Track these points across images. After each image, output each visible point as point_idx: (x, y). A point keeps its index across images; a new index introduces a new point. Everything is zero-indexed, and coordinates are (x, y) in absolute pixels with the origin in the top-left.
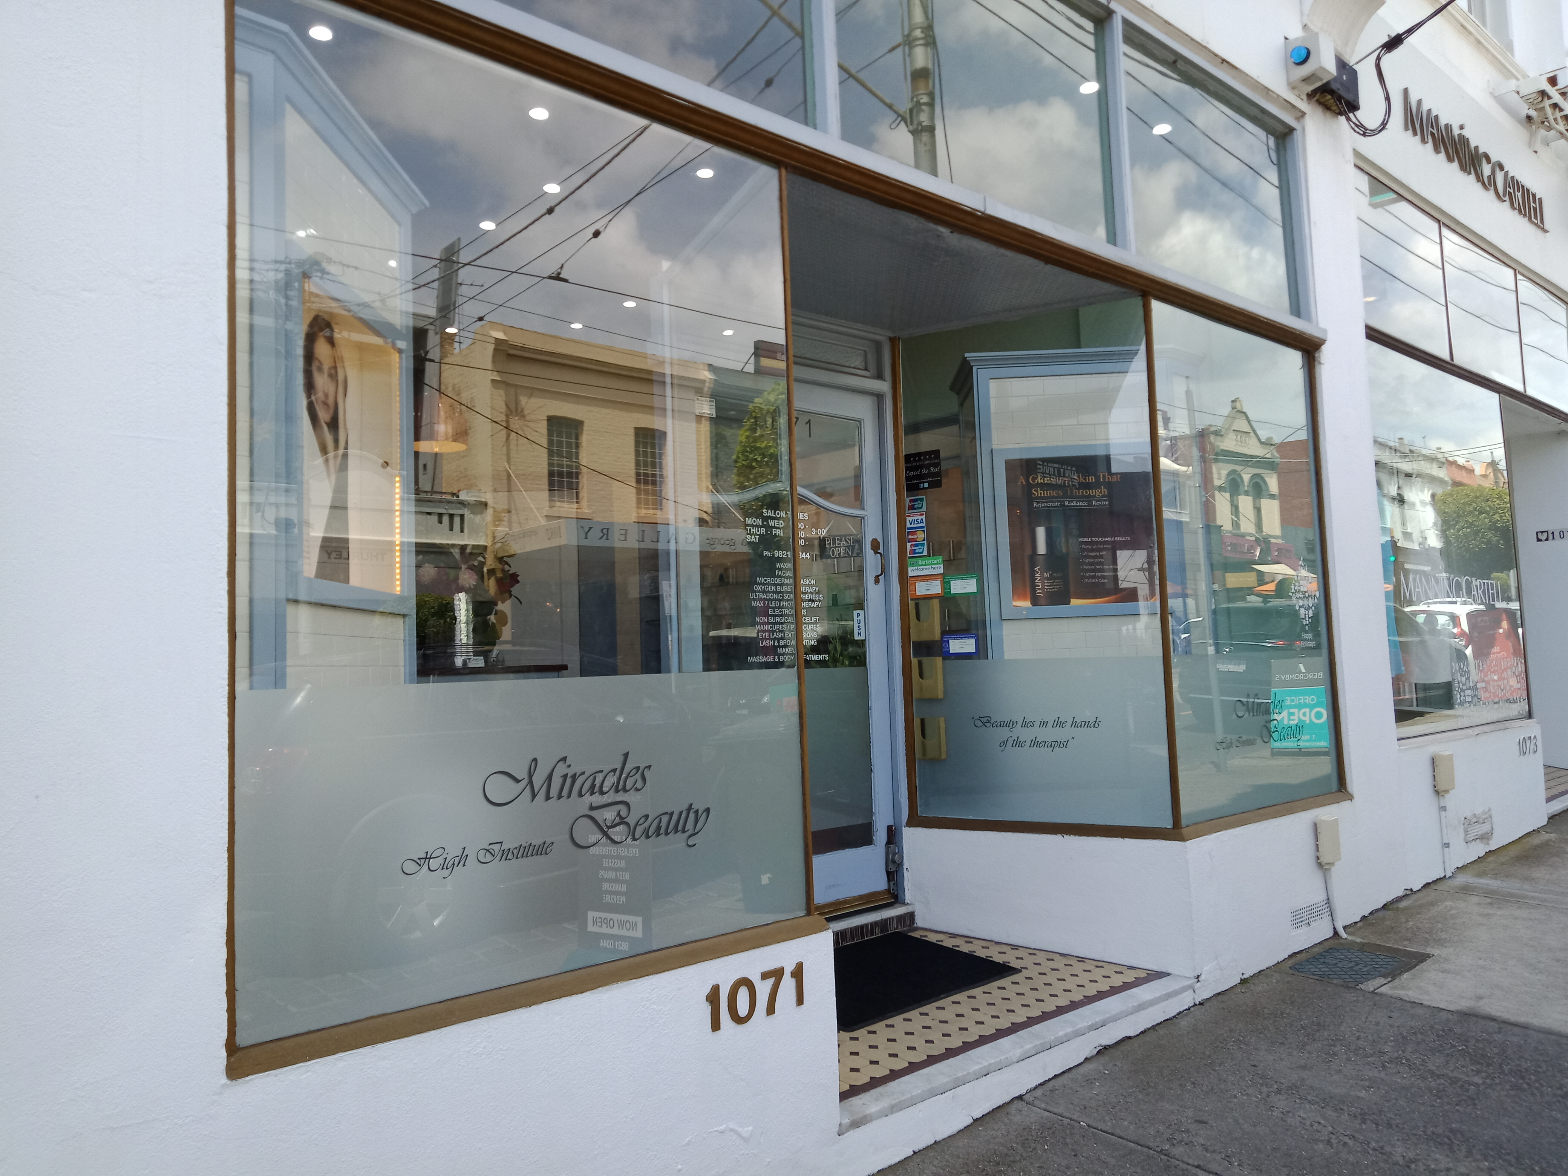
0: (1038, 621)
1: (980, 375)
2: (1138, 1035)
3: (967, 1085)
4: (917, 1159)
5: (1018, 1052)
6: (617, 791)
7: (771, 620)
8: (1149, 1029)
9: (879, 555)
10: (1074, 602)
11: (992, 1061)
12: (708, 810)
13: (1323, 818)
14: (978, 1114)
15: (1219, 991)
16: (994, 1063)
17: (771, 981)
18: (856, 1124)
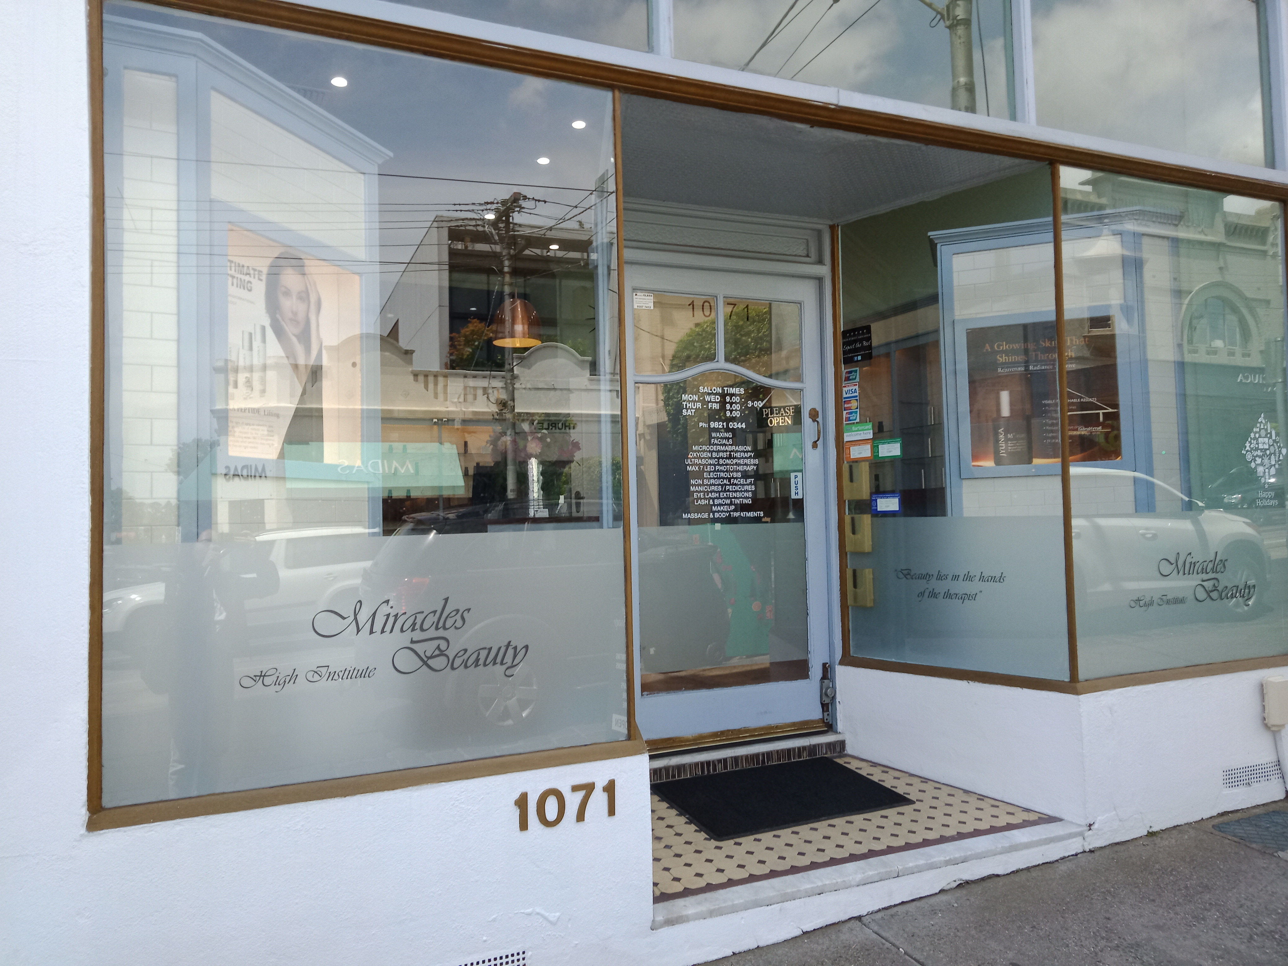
0: (996, 480)
1: (943, 251)
2: (1007, 874)
3: (797, 901)
4: (733, 960)
5: (859, 877)
6: (437, 628)
7: (706, 482)
8: (1022, 870)
9: (816, 423)
10: (1036, 461)
11: (827, 882)
12: (526, 647)
13: (1270, 679)
14: (809, 927)
15: (1117, 840)
16: (829, 884)
17: (581, 794)
18: (670, 922)
